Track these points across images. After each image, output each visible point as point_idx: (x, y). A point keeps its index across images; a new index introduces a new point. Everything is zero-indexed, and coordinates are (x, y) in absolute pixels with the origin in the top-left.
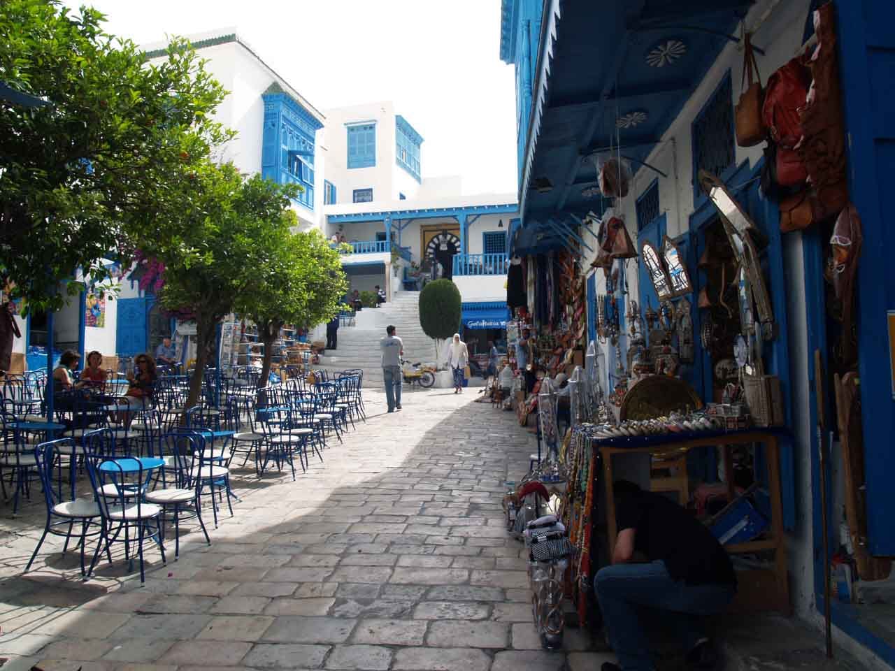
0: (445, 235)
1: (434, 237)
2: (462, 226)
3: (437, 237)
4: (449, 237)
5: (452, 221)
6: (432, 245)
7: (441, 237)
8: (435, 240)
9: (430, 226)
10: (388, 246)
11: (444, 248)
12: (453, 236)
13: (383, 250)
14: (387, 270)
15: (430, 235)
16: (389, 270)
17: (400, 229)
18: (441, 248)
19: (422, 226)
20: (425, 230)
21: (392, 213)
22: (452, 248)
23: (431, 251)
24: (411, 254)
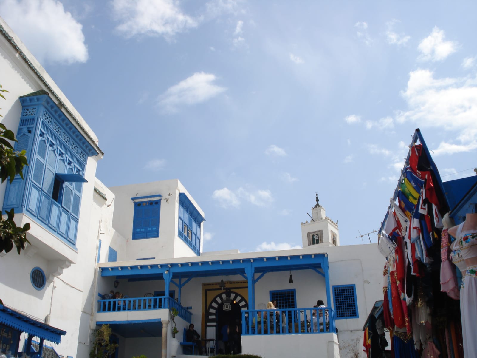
0: (228, 294)
1: (216, 297)
2: (250, 284)
3: (220, 296)
4: (233, 296)
5: (238, 278)
6: (215, 305)
7: (224, 296)
8: (218, 299)
9: (213, 284)
10: (167, 301)
11: (227, 307)
12: (237, 295)
13: (160, 307)
14: (164, 330)
15: (211, 295)
16: (167, 330)
17: (180, 286)
18: (225, 309)
19: (204, 285)
20: (207, 289)
21: (172, 265)
22: (236, 308)
23: (213, 311)
24: (191, 314)
